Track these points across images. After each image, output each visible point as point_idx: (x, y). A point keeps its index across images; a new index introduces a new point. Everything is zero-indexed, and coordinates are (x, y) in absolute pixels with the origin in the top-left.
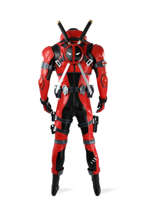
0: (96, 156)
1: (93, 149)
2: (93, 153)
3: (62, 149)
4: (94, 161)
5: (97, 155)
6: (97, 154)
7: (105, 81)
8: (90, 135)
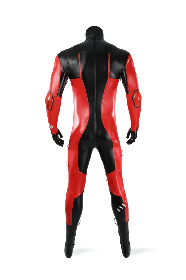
0: (125, 201)
1: (121, 193)
2: (121, 197)
3: (79, 194)
4: (123, 208)
5: (127, 201)
6: (126, 199)
7: (138, 99)
8: (117, 174)
